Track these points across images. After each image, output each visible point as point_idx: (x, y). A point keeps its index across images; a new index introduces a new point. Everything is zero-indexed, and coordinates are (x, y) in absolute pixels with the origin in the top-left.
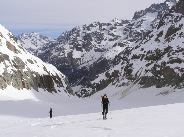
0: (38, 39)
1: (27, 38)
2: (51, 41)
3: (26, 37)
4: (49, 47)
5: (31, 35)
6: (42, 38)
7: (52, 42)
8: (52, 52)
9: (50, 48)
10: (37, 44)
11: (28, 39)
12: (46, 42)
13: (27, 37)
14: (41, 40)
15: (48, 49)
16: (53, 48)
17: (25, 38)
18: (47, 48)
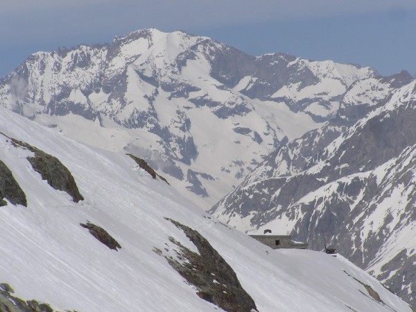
0: (200, 102)
1: (77, 109)
2: (351, 98)
3: (66, 91)
4: (330, 173)
5: (118, 63)
6: (244, 83)
7: (363, 110)
8: (373, 223)
9: (348, 180)
10: (196, 166)
11: (90, 114)
12: (297, 126)
13: (76, 97)
14: (241, 110)
15: (326, 191)
16: (380, 172)
17: (61, 111)
18: (312, 183)
